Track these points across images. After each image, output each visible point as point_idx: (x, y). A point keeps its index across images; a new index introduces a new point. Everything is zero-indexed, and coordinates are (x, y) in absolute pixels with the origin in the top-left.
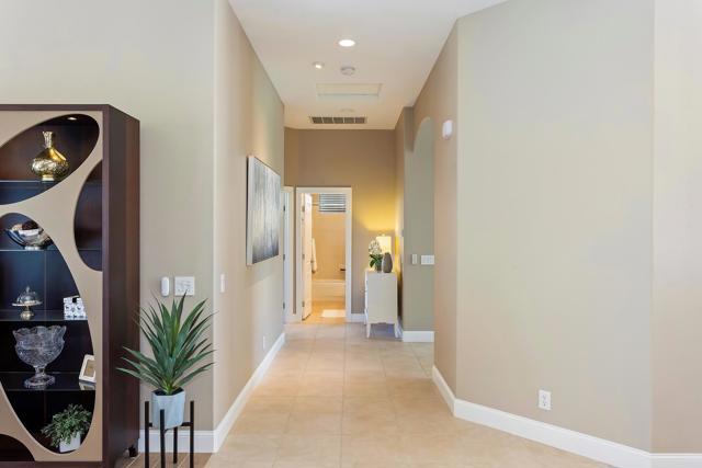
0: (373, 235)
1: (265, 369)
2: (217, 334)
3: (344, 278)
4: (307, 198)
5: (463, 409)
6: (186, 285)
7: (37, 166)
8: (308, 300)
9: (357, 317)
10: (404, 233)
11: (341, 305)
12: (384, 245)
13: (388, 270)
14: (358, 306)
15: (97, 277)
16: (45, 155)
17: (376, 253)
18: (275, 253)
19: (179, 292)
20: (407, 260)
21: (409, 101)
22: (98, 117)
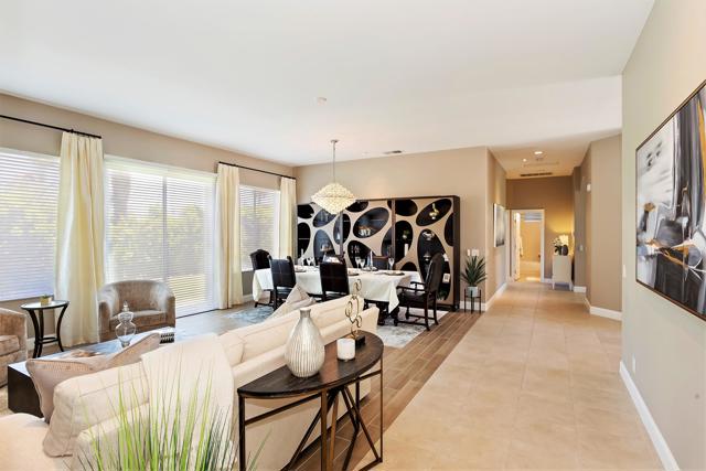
0: (558, 235)
1: (500, 294)
2: (486, 269)
3: (539, 261)
4: (517, 216)
5: (594, 310)
6: (475, 253)
7: (431, 214)
8: (518, 270)
9: (547, 280)
10: (575, 234)
11: (538, 275)
12: (564, 240)
13: (566, 253)
14: (548, 274)
15: (452, 248)
16: (433, 211)
17: (558, 244)
18: (503, 243)
19: (474, 255)
20: (577, 249)
21: (578, 164)
22: (451, 199)
